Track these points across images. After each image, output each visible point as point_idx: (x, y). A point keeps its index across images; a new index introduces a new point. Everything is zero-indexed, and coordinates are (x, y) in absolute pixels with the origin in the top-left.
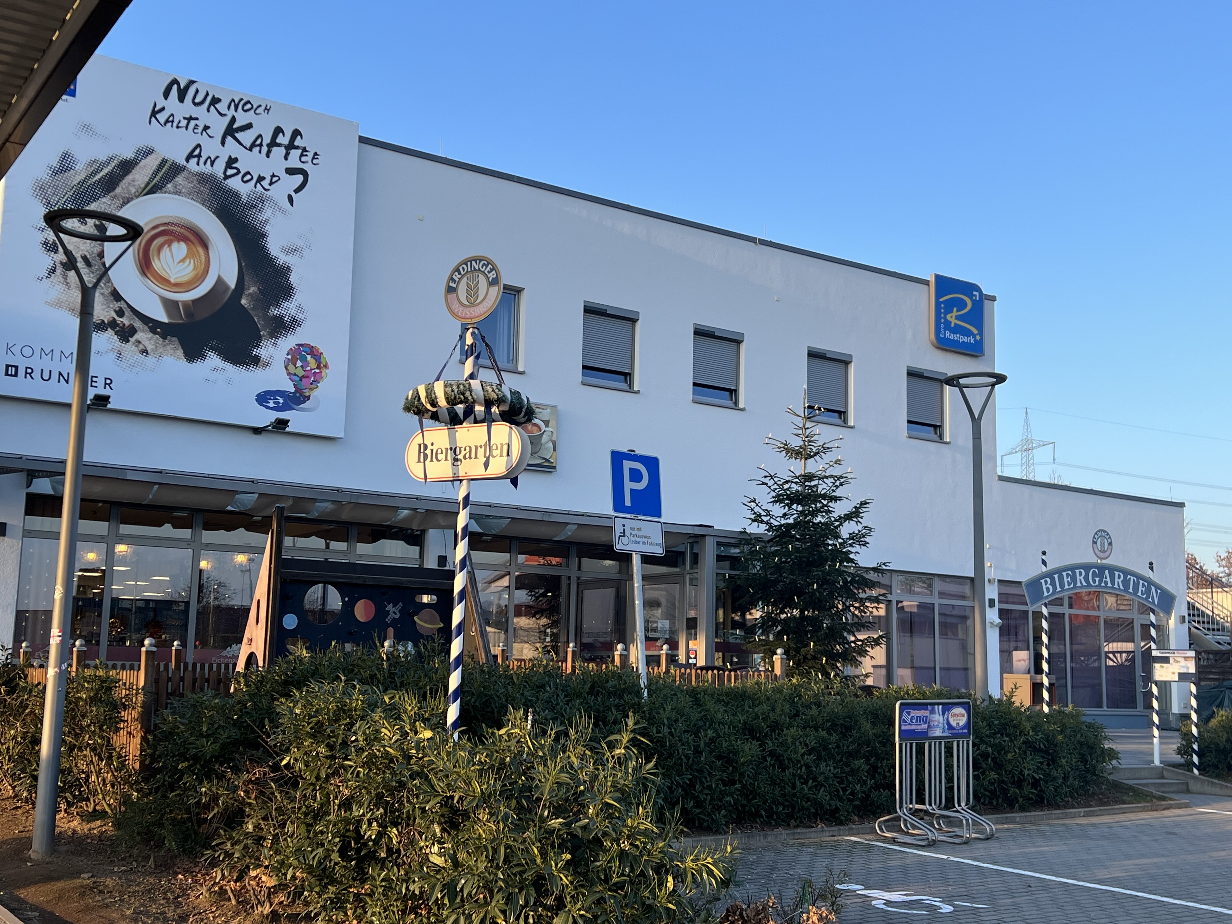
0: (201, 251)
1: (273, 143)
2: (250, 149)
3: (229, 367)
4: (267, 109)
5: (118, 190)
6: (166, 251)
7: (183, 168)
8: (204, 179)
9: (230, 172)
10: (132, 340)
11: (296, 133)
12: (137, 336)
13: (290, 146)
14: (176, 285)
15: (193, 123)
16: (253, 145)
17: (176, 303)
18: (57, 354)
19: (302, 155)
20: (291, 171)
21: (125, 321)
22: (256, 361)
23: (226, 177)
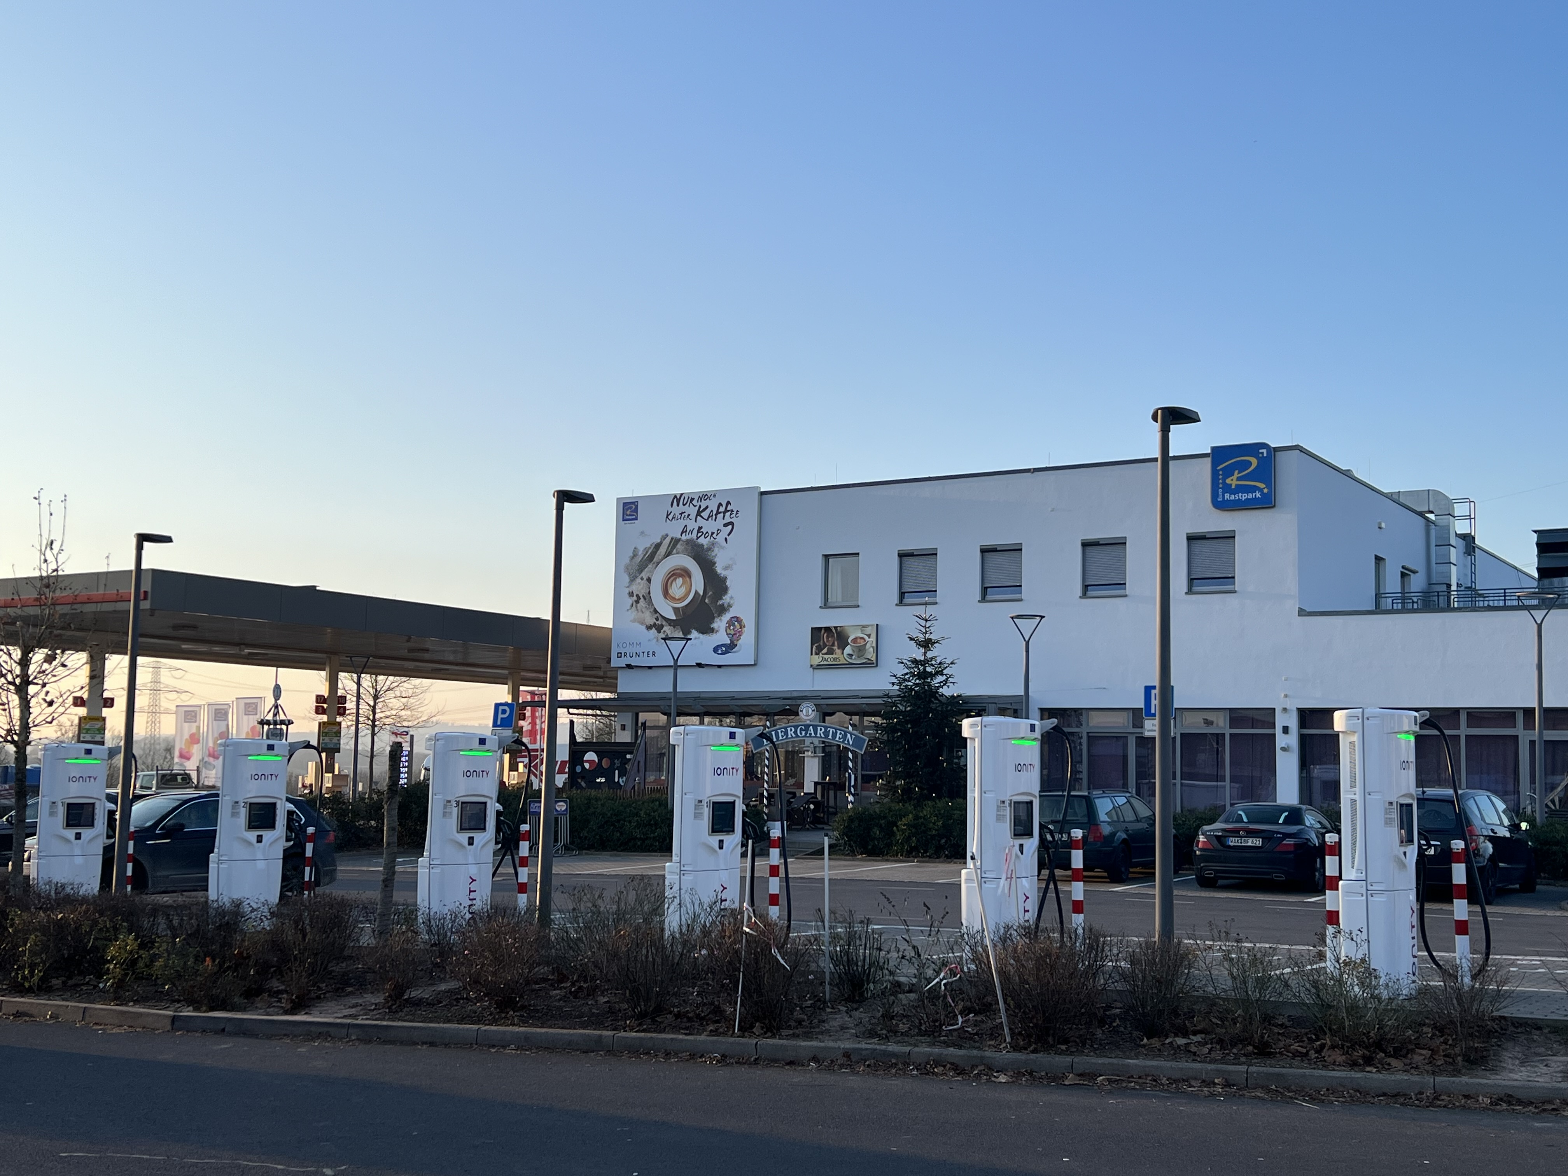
0: (688, 579)
1: (718, 513)
2: (708, 520)
3: (701, 636)
4: (714, 496)
5: (655, 560)
6: (674, 584)
7: (680, 539)
8: (689, 542)
9: (699, 534)
10: (662, 631)
11: (728, 503)
12: (664, 629)
13: (726, 511)
14: (679, 599)
15: (683, 515)
16: (709, 517)
17: (678, 608)
18: (635, 644)
19: (731, 514)
20: (726, 525)
21: (659, 622)
22: (712, 630)
23: (698, 538)
